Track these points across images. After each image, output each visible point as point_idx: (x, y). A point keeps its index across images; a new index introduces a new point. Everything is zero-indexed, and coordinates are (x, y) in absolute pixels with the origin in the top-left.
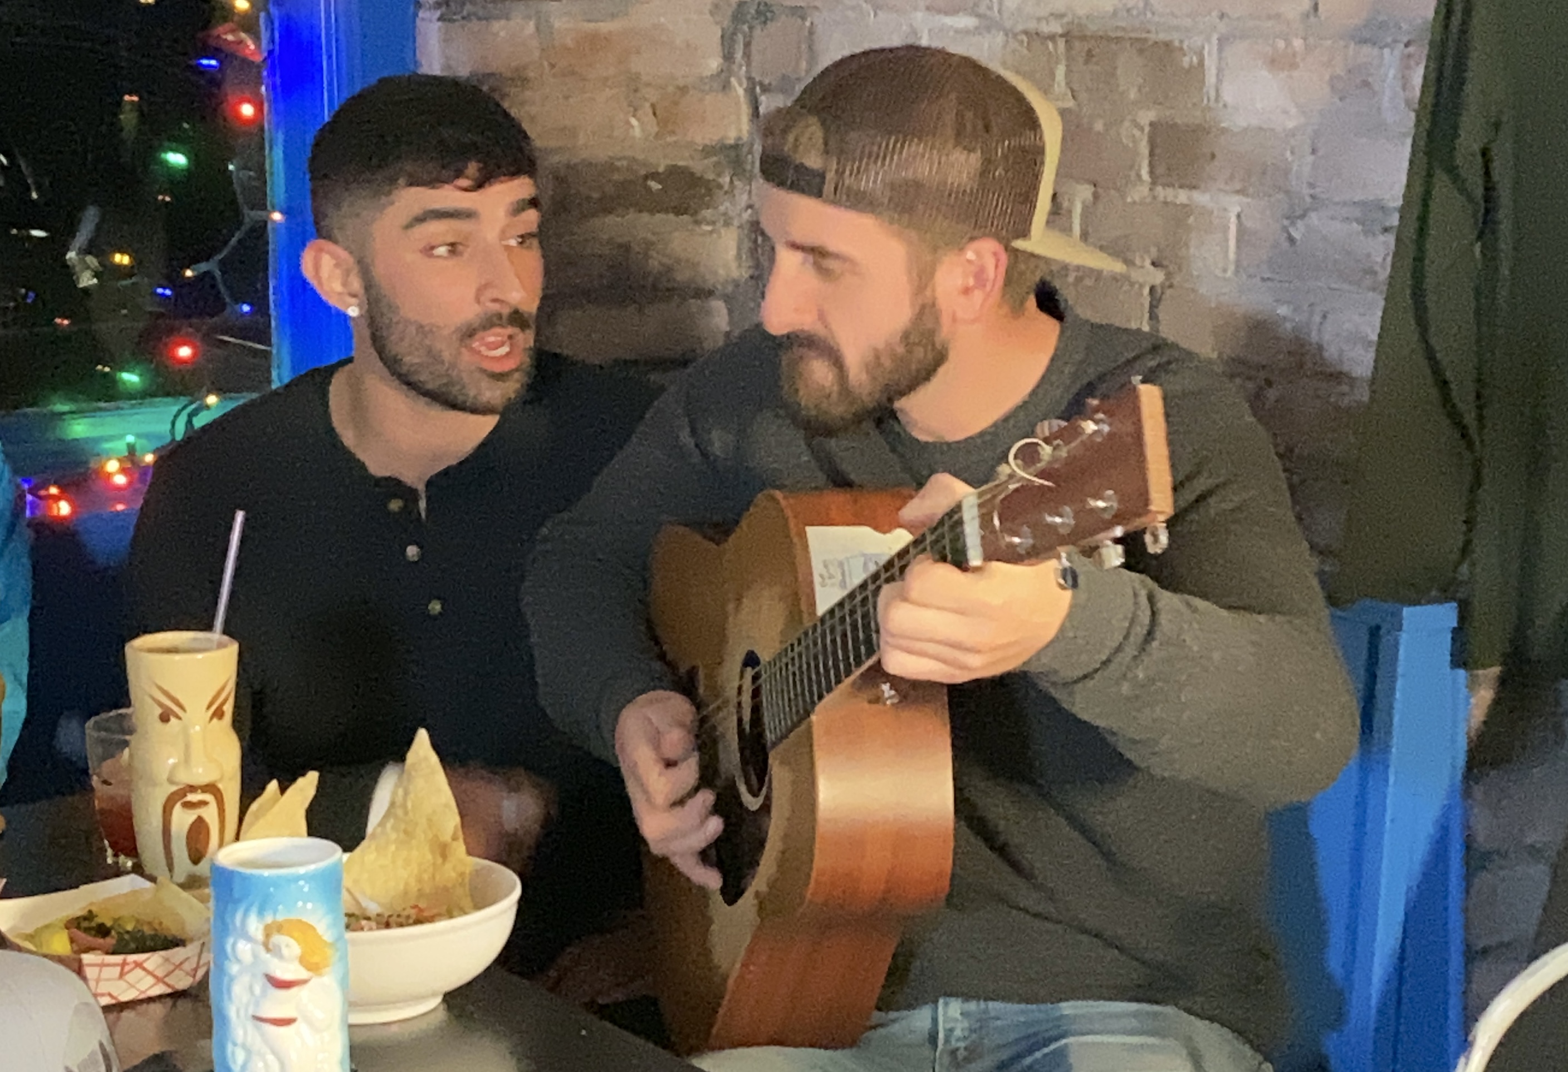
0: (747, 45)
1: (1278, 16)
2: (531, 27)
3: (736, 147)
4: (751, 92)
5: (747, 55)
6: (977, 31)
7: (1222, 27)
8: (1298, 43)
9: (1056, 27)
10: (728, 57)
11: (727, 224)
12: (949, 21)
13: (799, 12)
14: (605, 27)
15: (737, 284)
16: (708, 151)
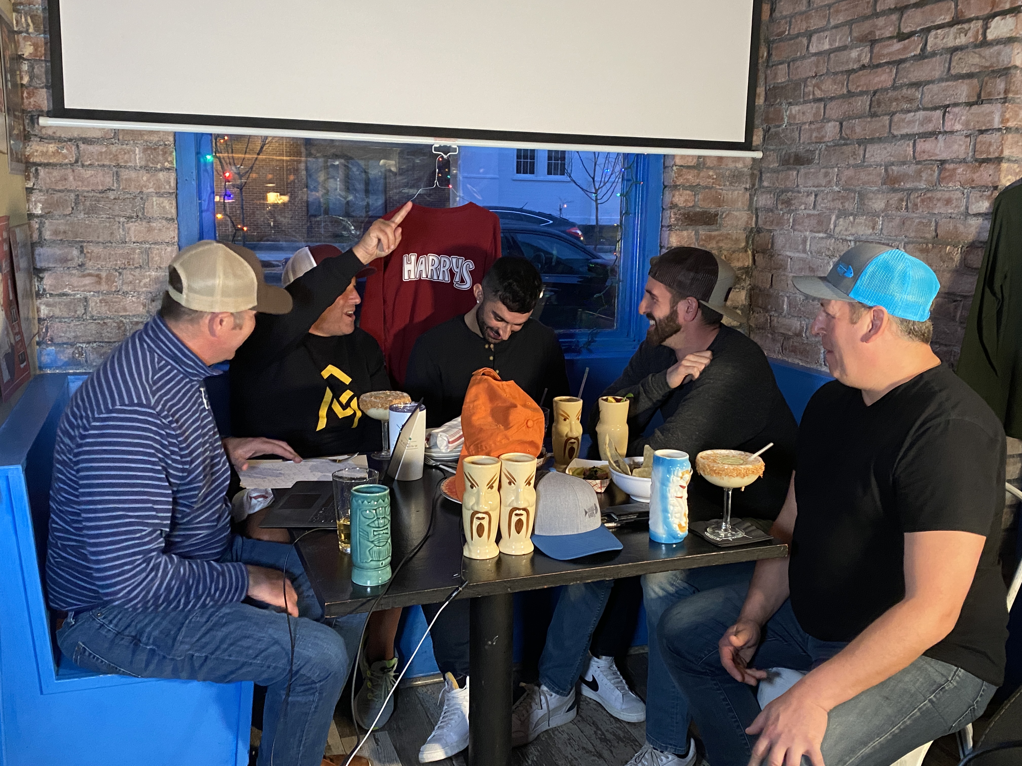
0: (753, 240)
1: (924, 238)
2: (694, 233)
3: (748, 267)
4: (753, 252)
5: (753, 243)
6: (826, 238)
7: (906, 240)
8: (930, 245)
9: (850, 238)
10: (747, 242)
11: (743, 289)
12: (817, 235)
13: (770, 231)
14: (713, 233)
15: (744, 306)
16: (740, 269)
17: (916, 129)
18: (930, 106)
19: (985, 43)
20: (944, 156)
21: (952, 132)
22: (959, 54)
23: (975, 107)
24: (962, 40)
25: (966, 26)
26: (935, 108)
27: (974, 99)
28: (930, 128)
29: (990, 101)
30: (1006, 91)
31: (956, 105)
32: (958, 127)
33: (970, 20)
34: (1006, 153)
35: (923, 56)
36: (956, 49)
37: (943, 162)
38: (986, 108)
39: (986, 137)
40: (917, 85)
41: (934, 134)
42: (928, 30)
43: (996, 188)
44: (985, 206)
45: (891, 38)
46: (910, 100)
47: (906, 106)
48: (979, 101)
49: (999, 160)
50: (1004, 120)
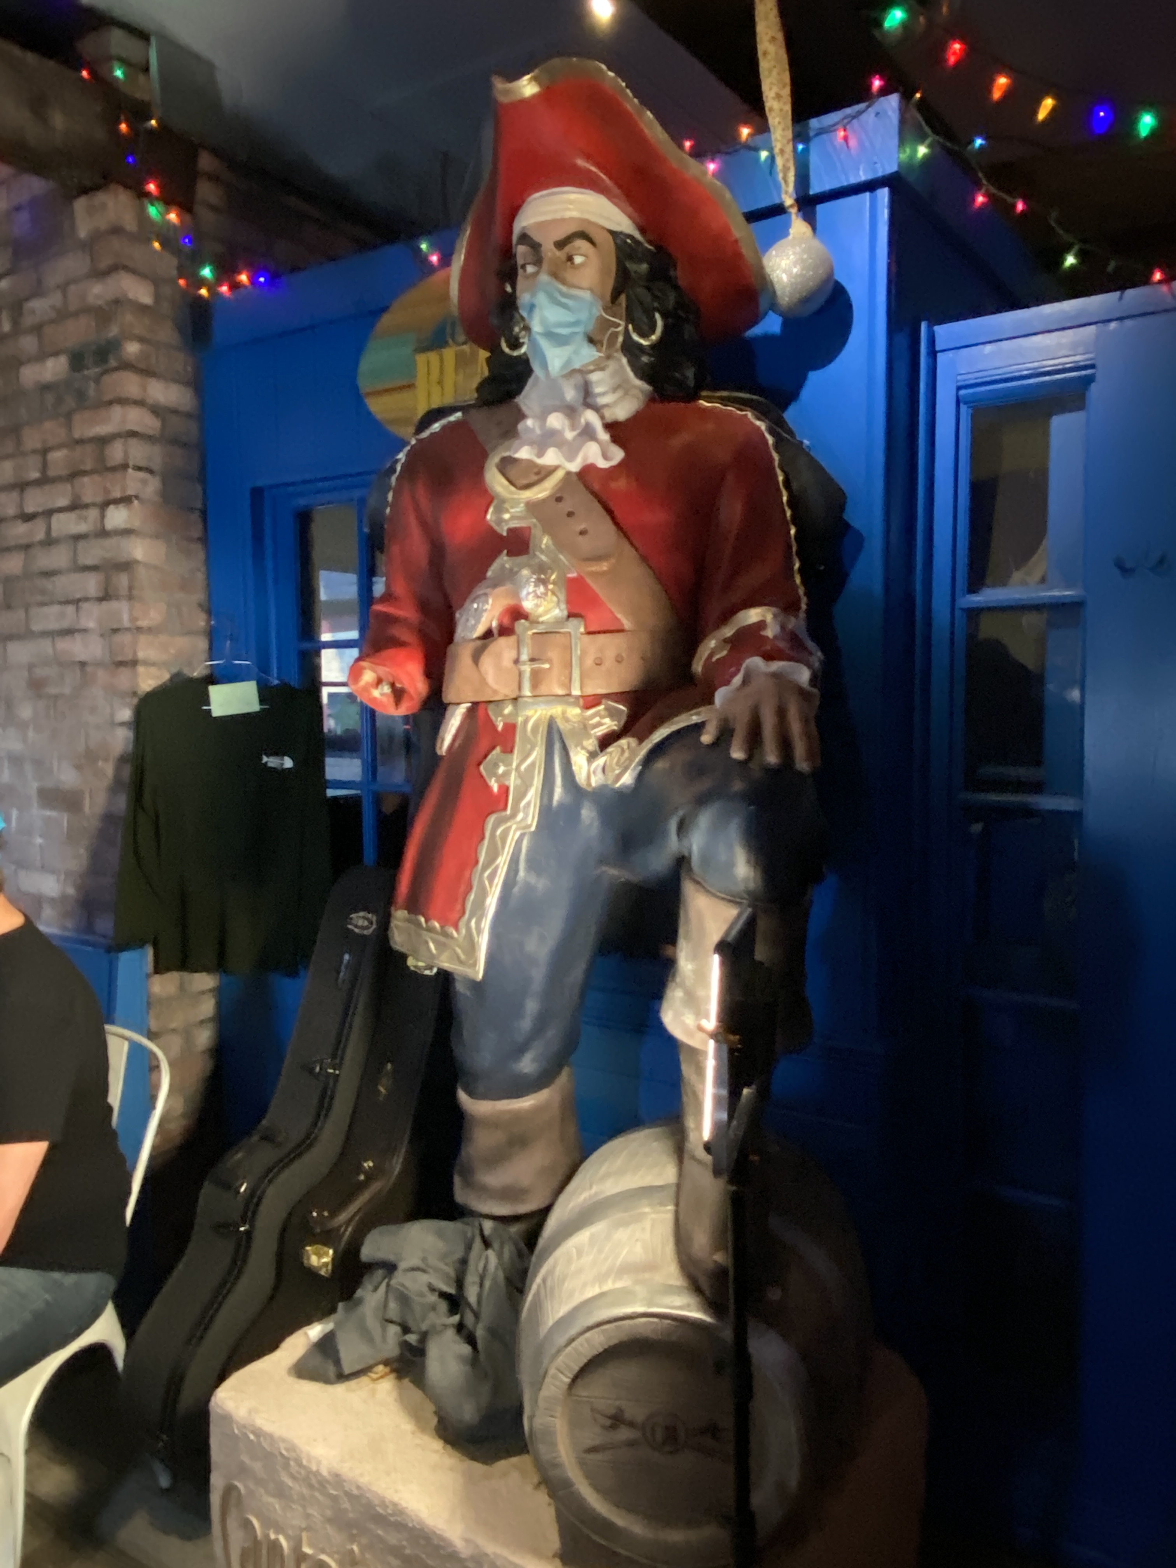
17: (54, 625)
18: (63, 600)
19: (103, 533)
20: (83, 658)
21: (85, 631)
22: (81, 545)
23: (104, 603)
24: (82, 528)
25: (84, 512)
26: (67, 602)
27: (101, 595)
28: (65, 624)
29: (117, 598)
30: (131, 588)
31: (86, 599)
32: (91, 624)
33: (86, 506)
34: (141, 655)
35: (49, 542)
36: (78, 538)
37: (83, 664)
38: (114, 605)
39: (118, 638)
40: (48, 574)
41: (68, 632)
42: (49, 513)
43: (135, 694)
44: (126, 714)
45: (16, 517)
46: (43, 592)
47: (39, 598)
48: (106, 596)
49: (134, 663)
50: (133, 619)
